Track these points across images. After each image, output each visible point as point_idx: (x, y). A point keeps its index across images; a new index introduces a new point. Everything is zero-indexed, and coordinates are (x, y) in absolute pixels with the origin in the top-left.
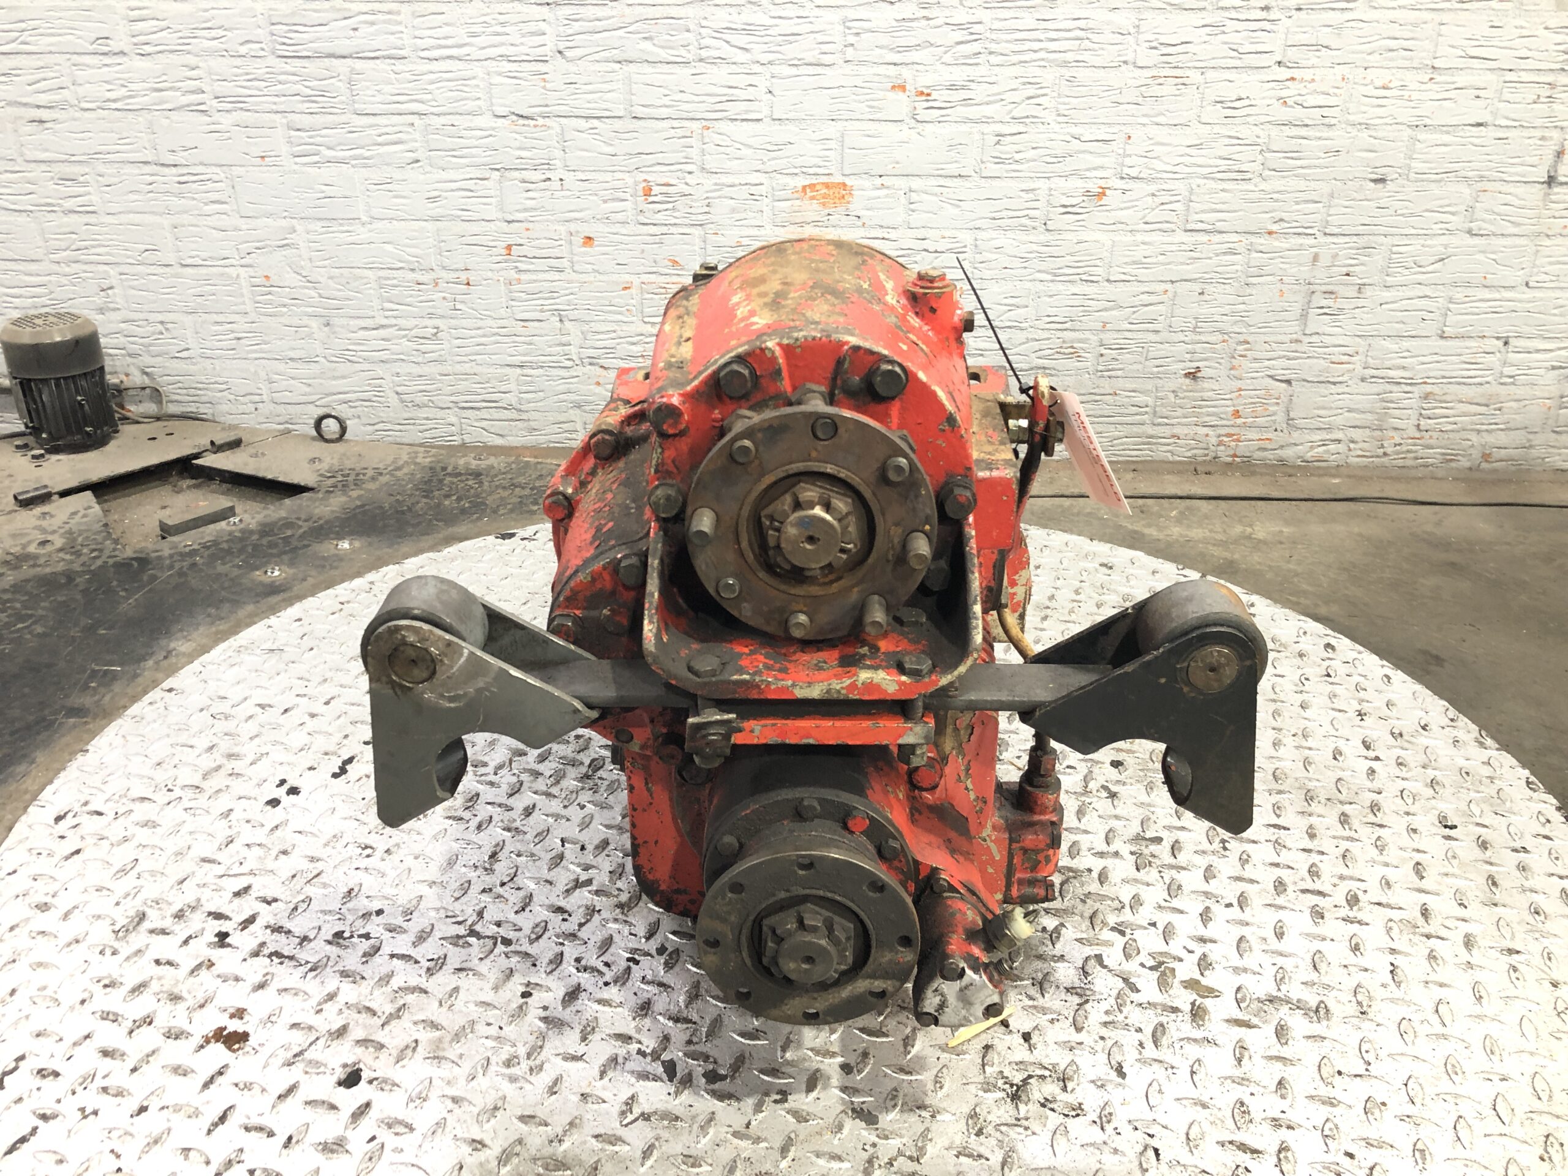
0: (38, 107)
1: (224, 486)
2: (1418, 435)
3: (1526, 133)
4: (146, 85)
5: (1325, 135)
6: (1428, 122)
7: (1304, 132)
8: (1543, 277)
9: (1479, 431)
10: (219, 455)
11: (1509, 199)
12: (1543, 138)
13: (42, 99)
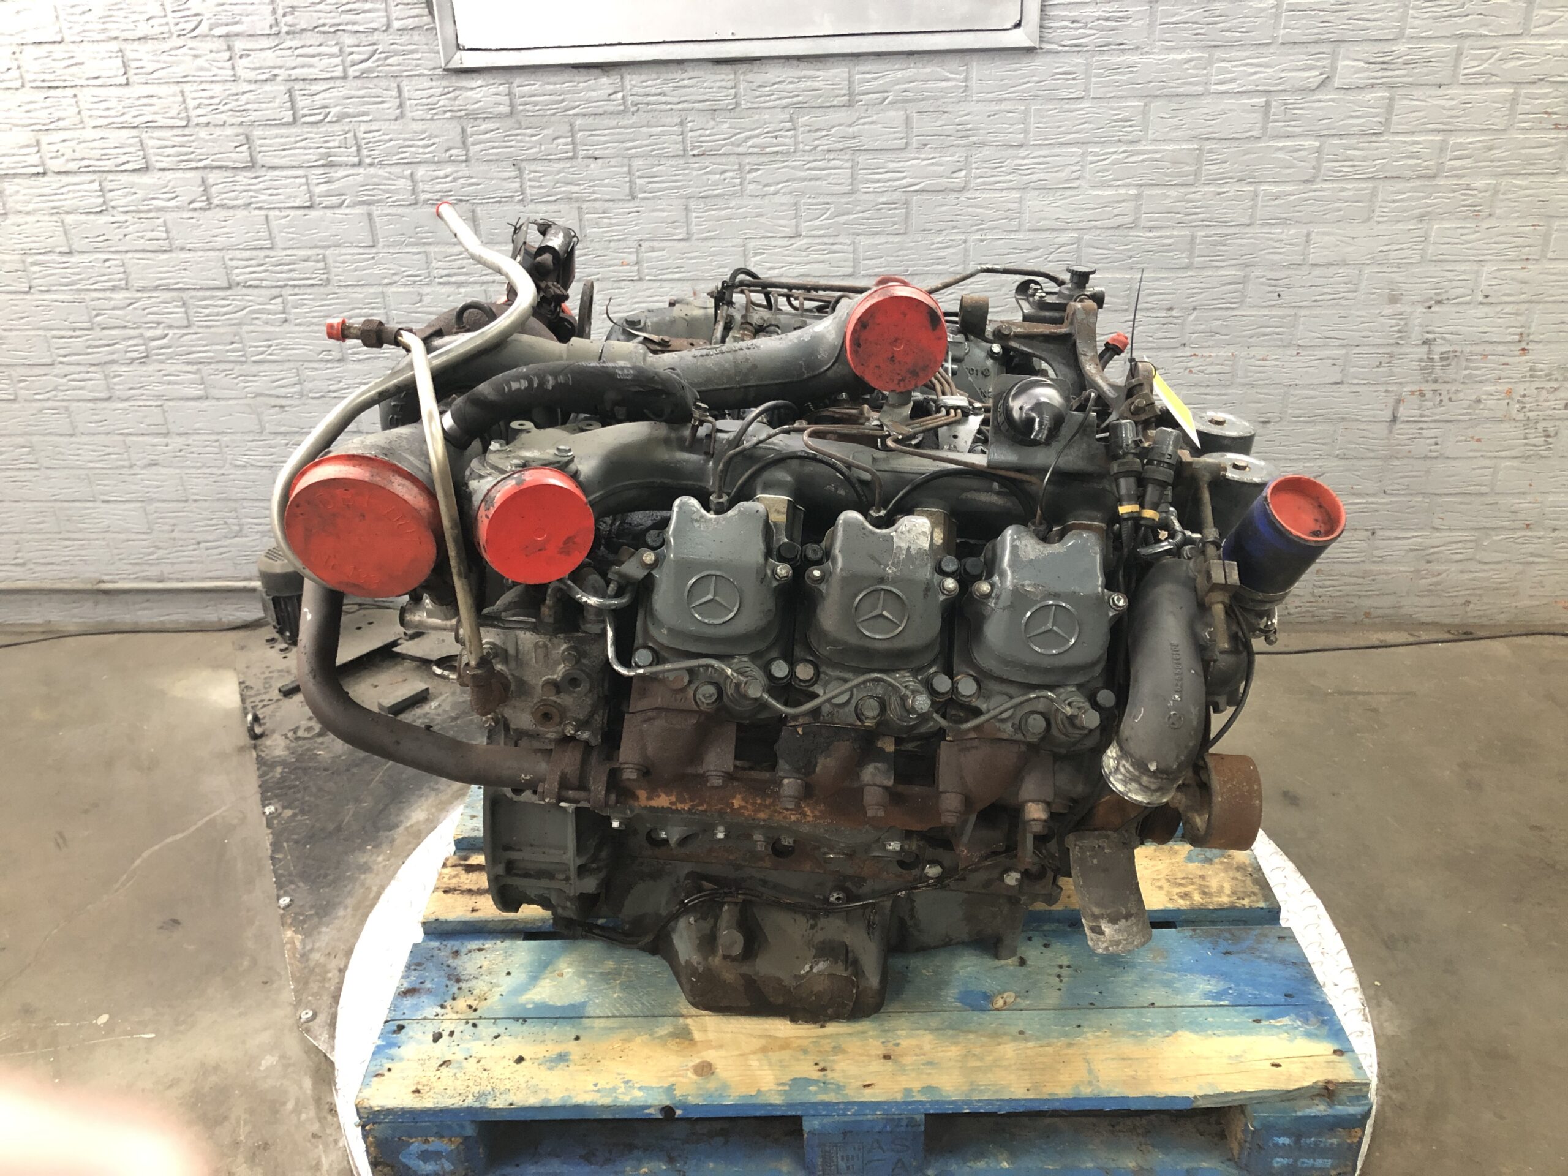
0: (278, 397)
1: (415, 664)
2: (1312, 599)
3: (1373, 388)
4: (358, 381)
5: (1223, 392)
6: (1297, 382)
7: (1208, 390)
8: (1397, 487)
9: (1359, 597)
10: (411, 642)
11: (1365, 433)
12: (1387, 391)
13: (283, 391)
